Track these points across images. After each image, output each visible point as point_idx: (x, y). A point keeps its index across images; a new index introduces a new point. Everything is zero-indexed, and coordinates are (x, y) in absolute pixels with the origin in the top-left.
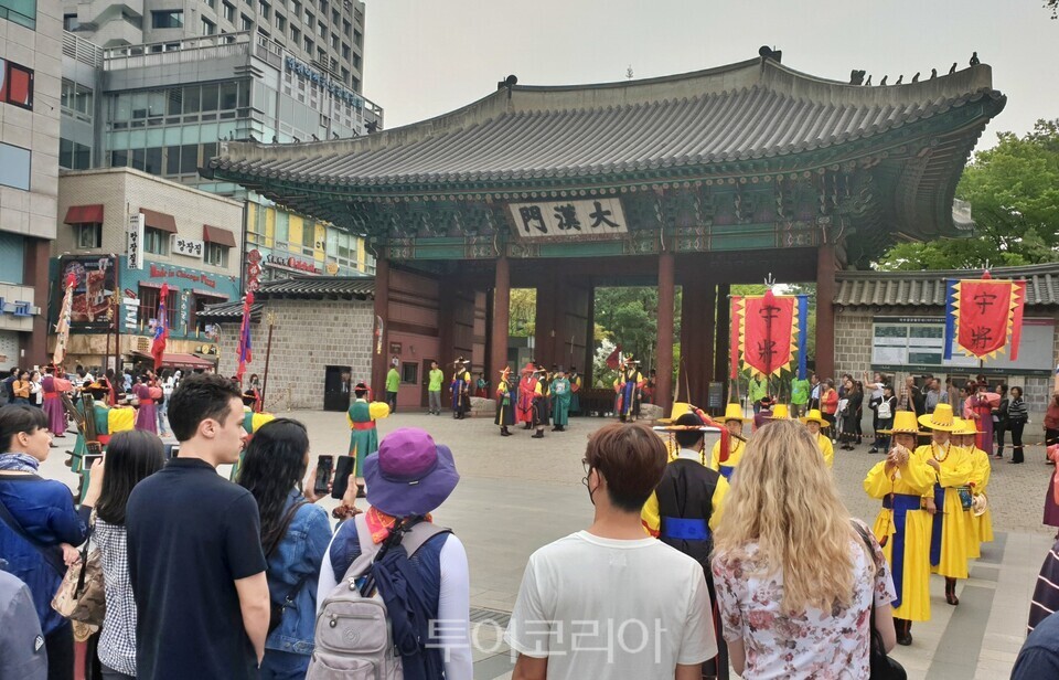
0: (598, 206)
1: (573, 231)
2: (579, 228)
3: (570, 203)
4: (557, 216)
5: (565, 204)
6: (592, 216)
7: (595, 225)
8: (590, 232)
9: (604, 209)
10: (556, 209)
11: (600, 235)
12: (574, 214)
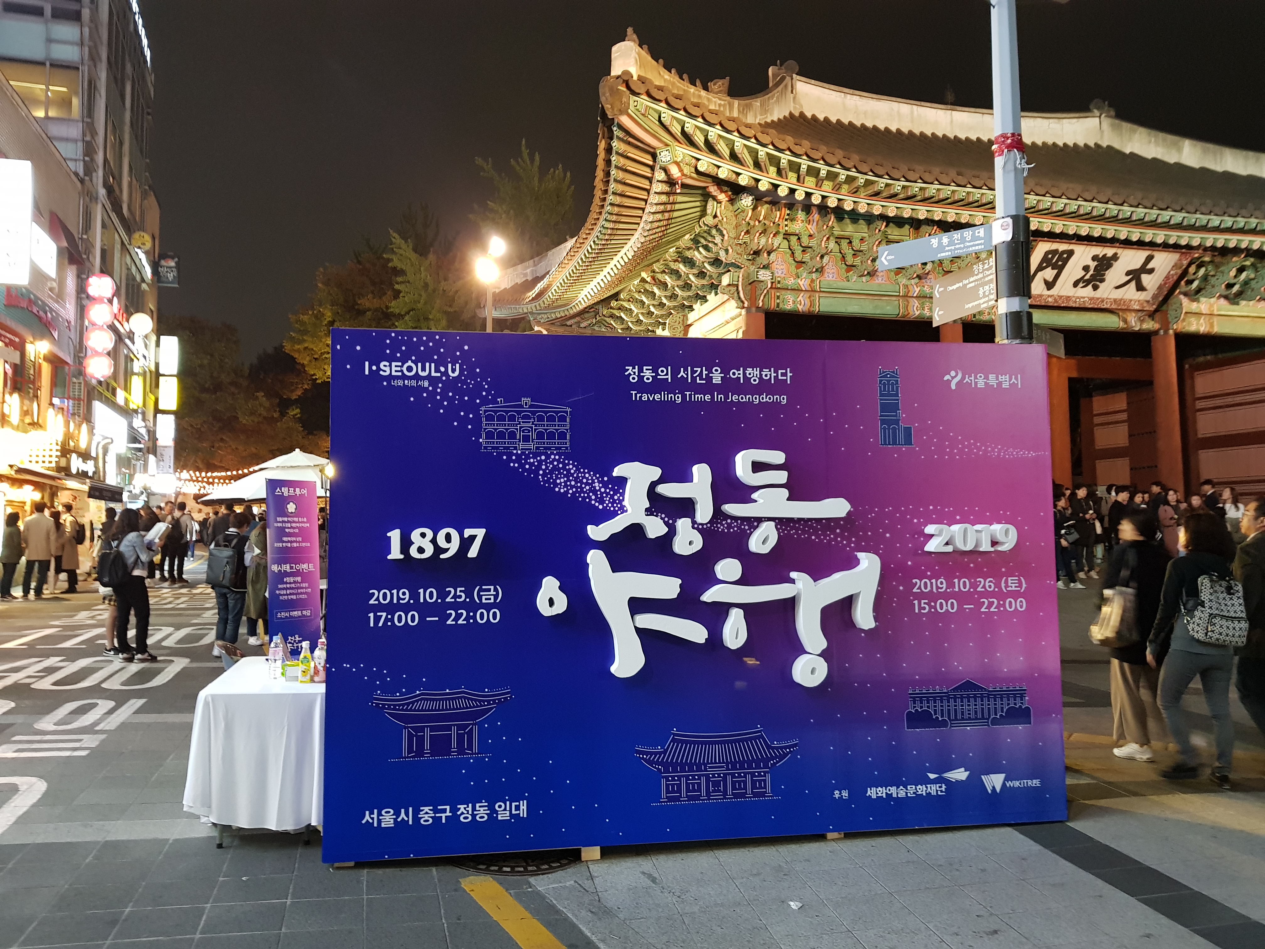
0: (1150, 258)
1: (1088, 292)
2: (1095, 288)
3: (1119, 251)
4: (1086, 268)
5: (1109, 252)
6: (1128, 273)
7: (1117, 287)
8: (1105, 296)
9: (1150, 266)
10: (1094, 258)
11: (1115, 300)
12: (1109, 266)
